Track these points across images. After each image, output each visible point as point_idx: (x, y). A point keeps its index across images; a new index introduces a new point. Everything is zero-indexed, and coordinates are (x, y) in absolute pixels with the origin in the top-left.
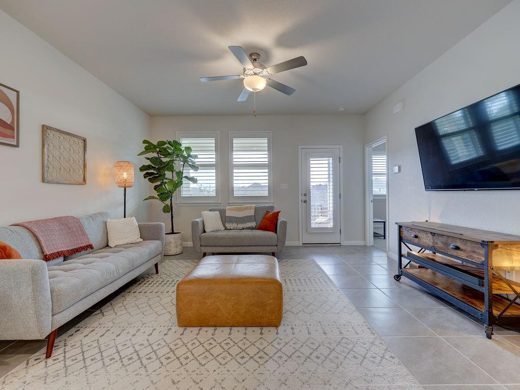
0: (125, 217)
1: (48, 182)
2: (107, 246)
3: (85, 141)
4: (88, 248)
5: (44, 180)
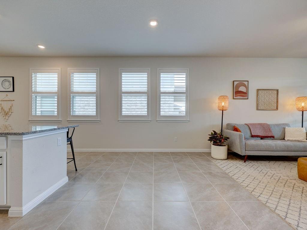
0: (302, 127)
1: (259, 110)
2: (284, 139)
3: (278, 90)
4: (272, 137)
5: (257, 109)
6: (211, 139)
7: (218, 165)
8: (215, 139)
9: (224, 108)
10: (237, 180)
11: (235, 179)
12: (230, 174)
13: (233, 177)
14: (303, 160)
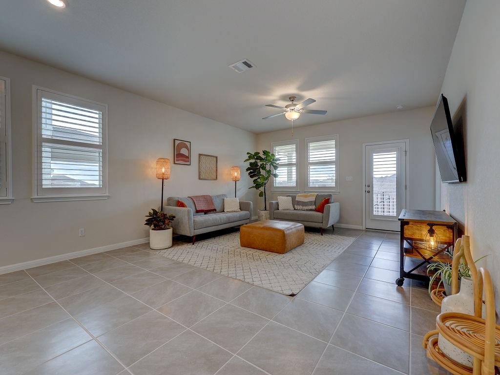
2: (224, 211)
3: (217, 158)
4: (214, 211)
5: (200, 178)
6: (149, 222)
7: (165, 255)
8: (157, 221)
9: (165, 176)
10: (195, 265)
11: (193, 265)
12: (186, 262)
13: (189, 263)
14: (244, 228)
